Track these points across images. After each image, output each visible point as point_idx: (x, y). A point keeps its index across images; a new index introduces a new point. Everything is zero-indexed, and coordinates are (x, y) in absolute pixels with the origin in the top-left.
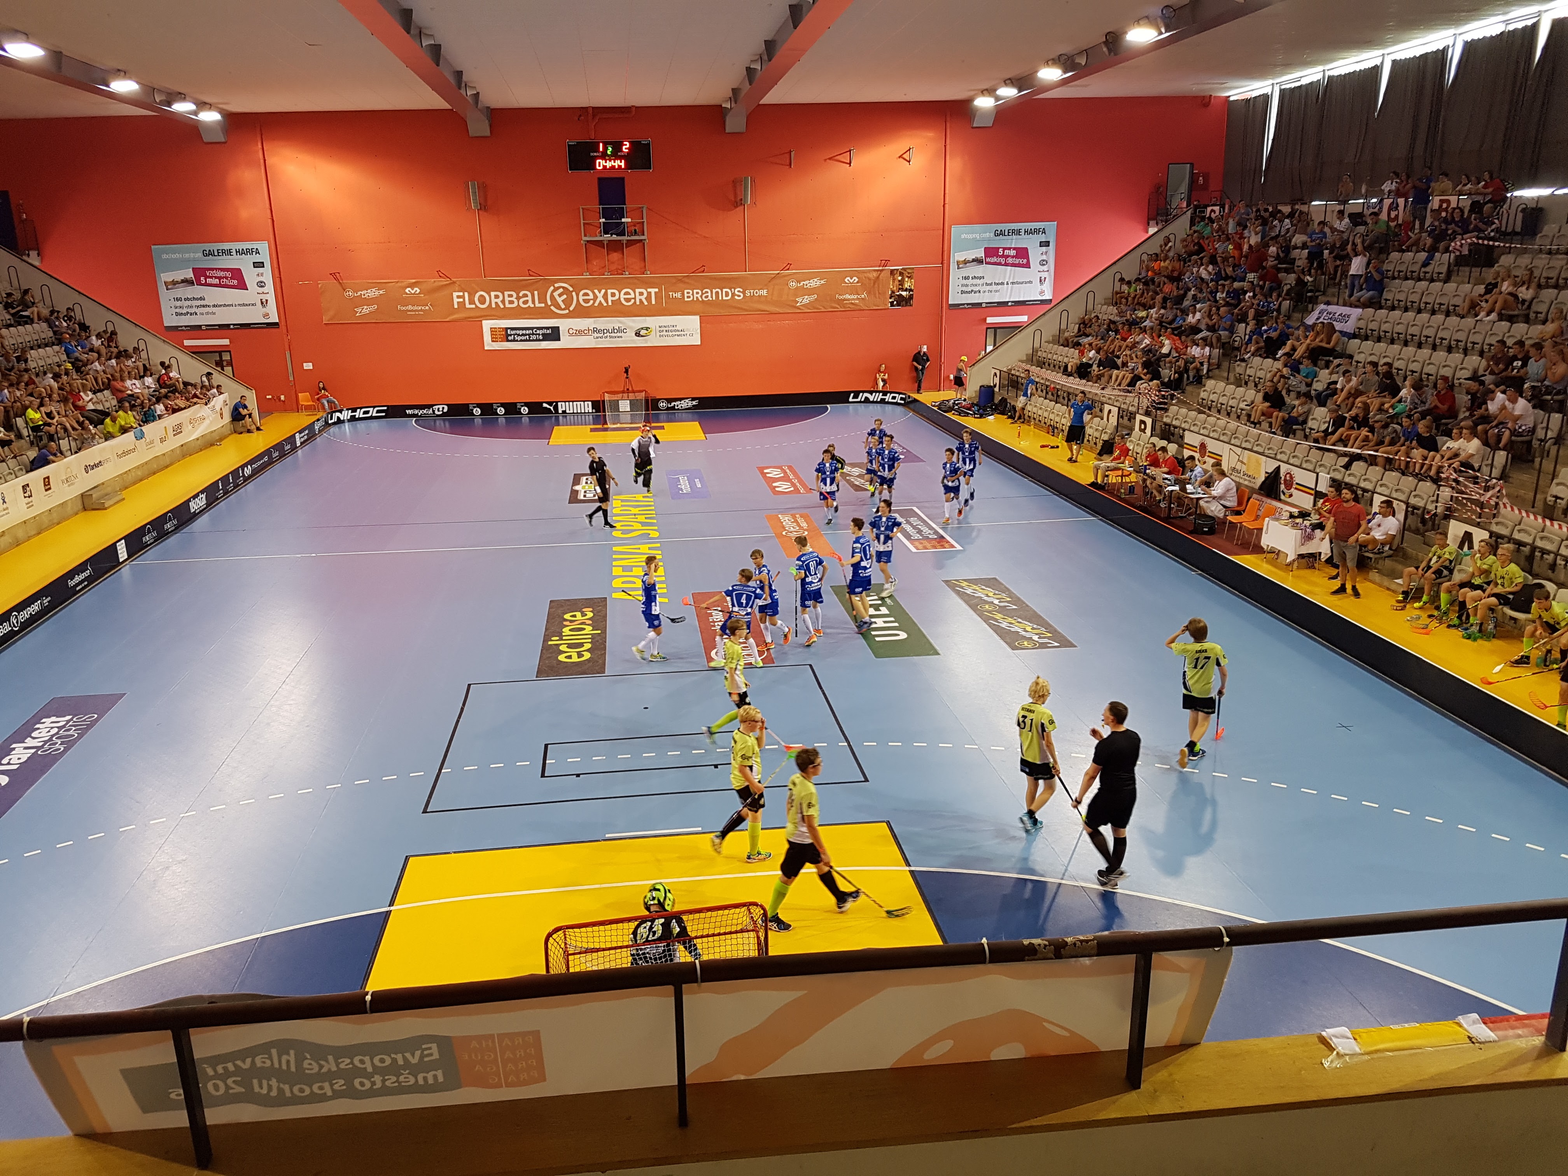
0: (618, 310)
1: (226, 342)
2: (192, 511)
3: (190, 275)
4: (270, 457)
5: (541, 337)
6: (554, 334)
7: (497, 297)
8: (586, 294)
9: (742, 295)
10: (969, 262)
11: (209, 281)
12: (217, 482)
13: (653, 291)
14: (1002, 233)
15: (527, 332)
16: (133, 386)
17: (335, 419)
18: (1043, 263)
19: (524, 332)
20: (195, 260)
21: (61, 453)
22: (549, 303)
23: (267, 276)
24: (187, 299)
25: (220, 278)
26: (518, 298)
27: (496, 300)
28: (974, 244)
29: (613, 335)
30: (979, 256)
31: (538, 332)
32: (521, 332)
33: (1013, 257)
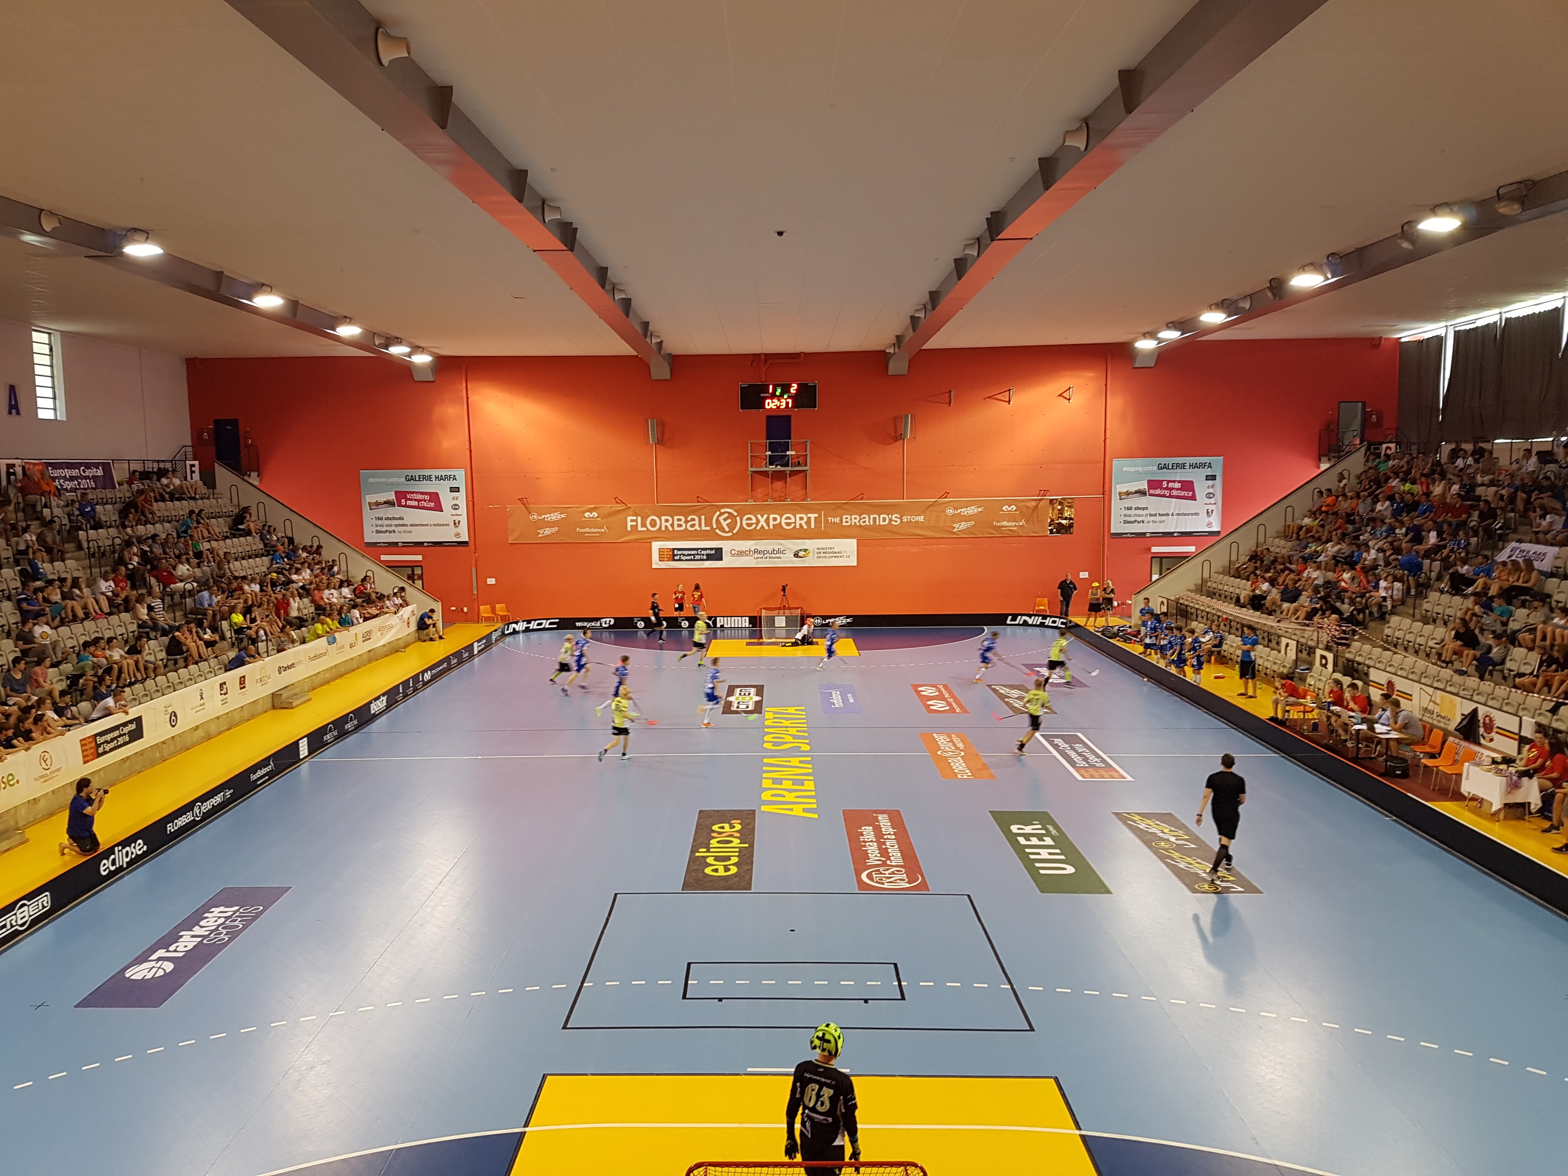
0: (778, 533)
1: (419, 558)
2: (373, 712)
3: (392, 497)
4: (449, 664)
5: (705, 557)
6: (717, 554)
7: (667, 521)
8: (750, 519)
9: (899, 521)
10: (1131, 493)
11: (409, 503)
12: (398, 685)
13: (813, 516)
14: (1165, 467)
15: (693, 552)
16: (332, 596)
17: (511, 630)
18: (1210, 496)
19: (689, 552)
20: (398, 484)
21: (259, 654)
22: (715, 526)
23: (462, 498)
24: (388, 519)
25: (419, 501)
26: (686, 522)
27: (666, 524)
28: (1137, 477)
29: (773, 555)
30: (1142, 488)
31: (703, 552)
32: (686, 553)
33: (1178, 489)
